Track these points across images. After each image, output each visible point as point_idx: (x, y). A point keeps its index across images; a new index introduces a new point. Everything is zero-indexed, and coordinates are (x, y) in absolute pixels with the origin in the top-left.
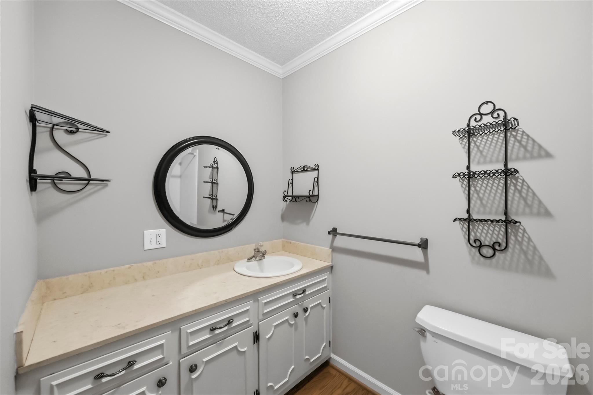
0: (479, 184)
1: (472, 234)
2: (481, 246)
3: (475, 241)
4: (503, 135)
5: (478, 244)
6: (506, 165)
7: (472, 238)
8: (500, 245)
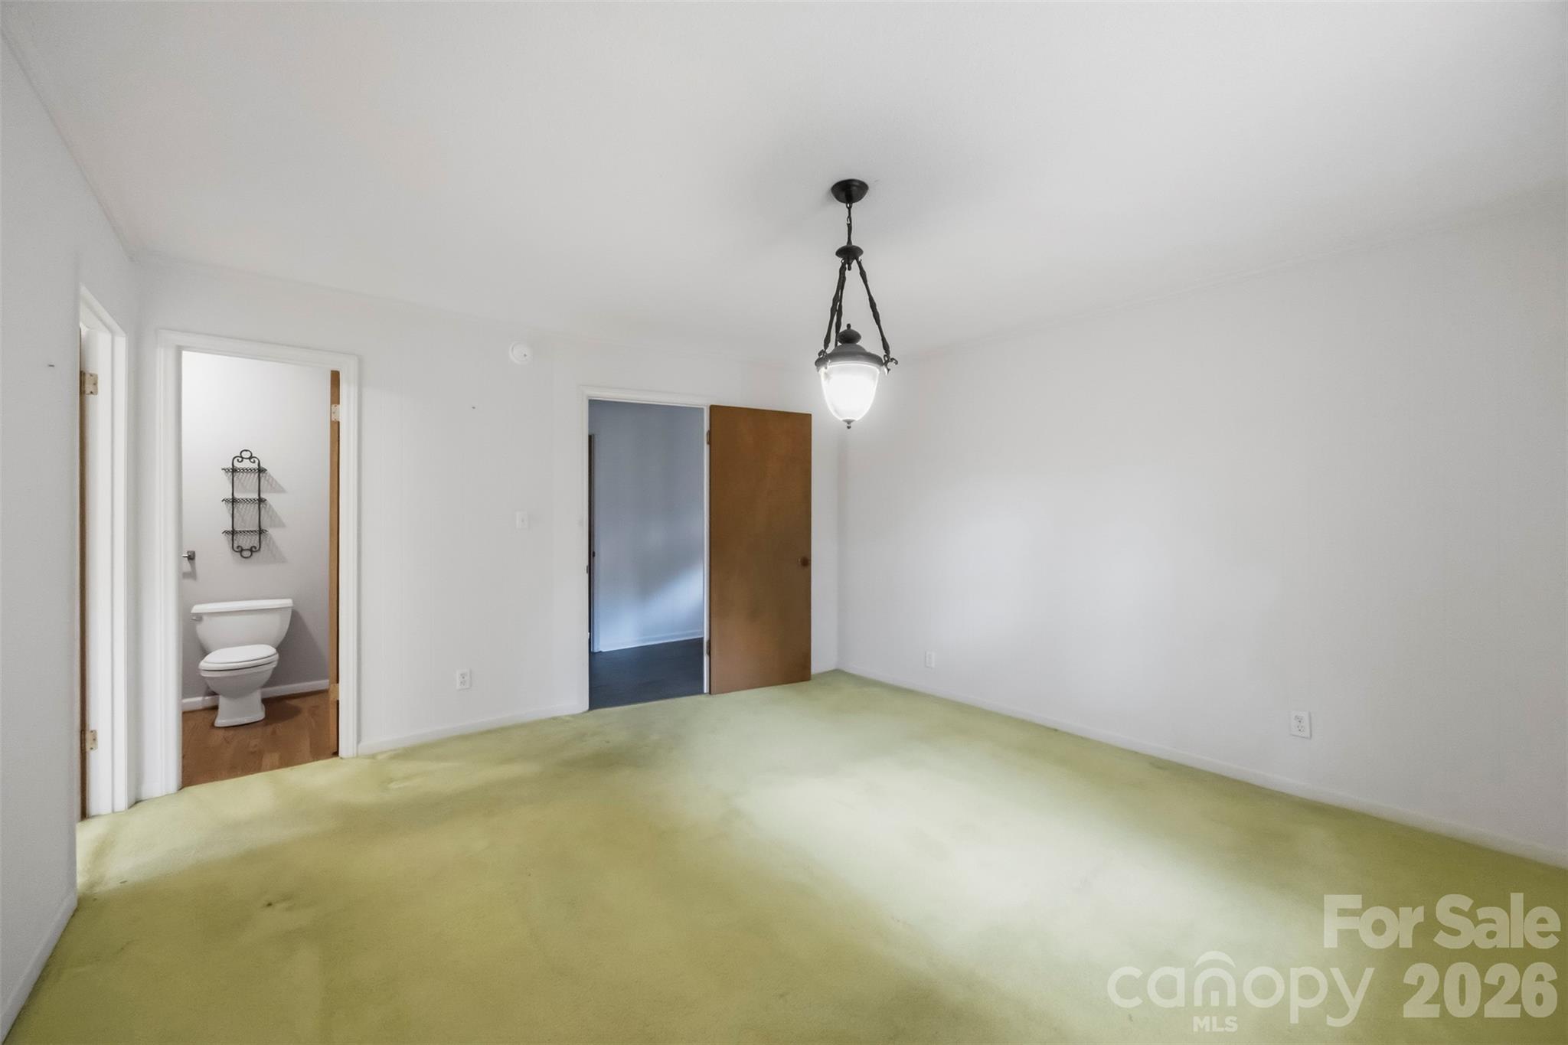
0: (240, 507)
1: (235, 542)
2: (242, 550)
3: (238, 547)
4: (257, 474)
5: (240, 549)
6: (259, 495)
7: (235, 545)
8: (255, 548)
